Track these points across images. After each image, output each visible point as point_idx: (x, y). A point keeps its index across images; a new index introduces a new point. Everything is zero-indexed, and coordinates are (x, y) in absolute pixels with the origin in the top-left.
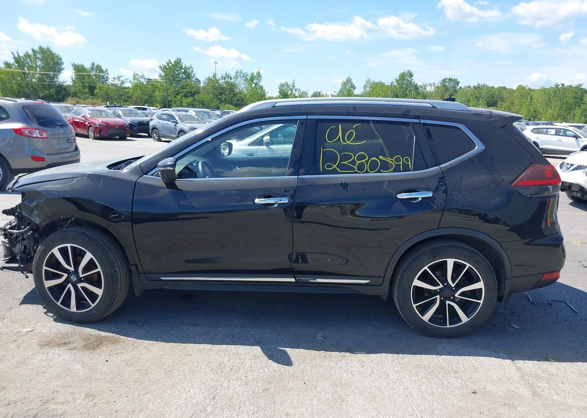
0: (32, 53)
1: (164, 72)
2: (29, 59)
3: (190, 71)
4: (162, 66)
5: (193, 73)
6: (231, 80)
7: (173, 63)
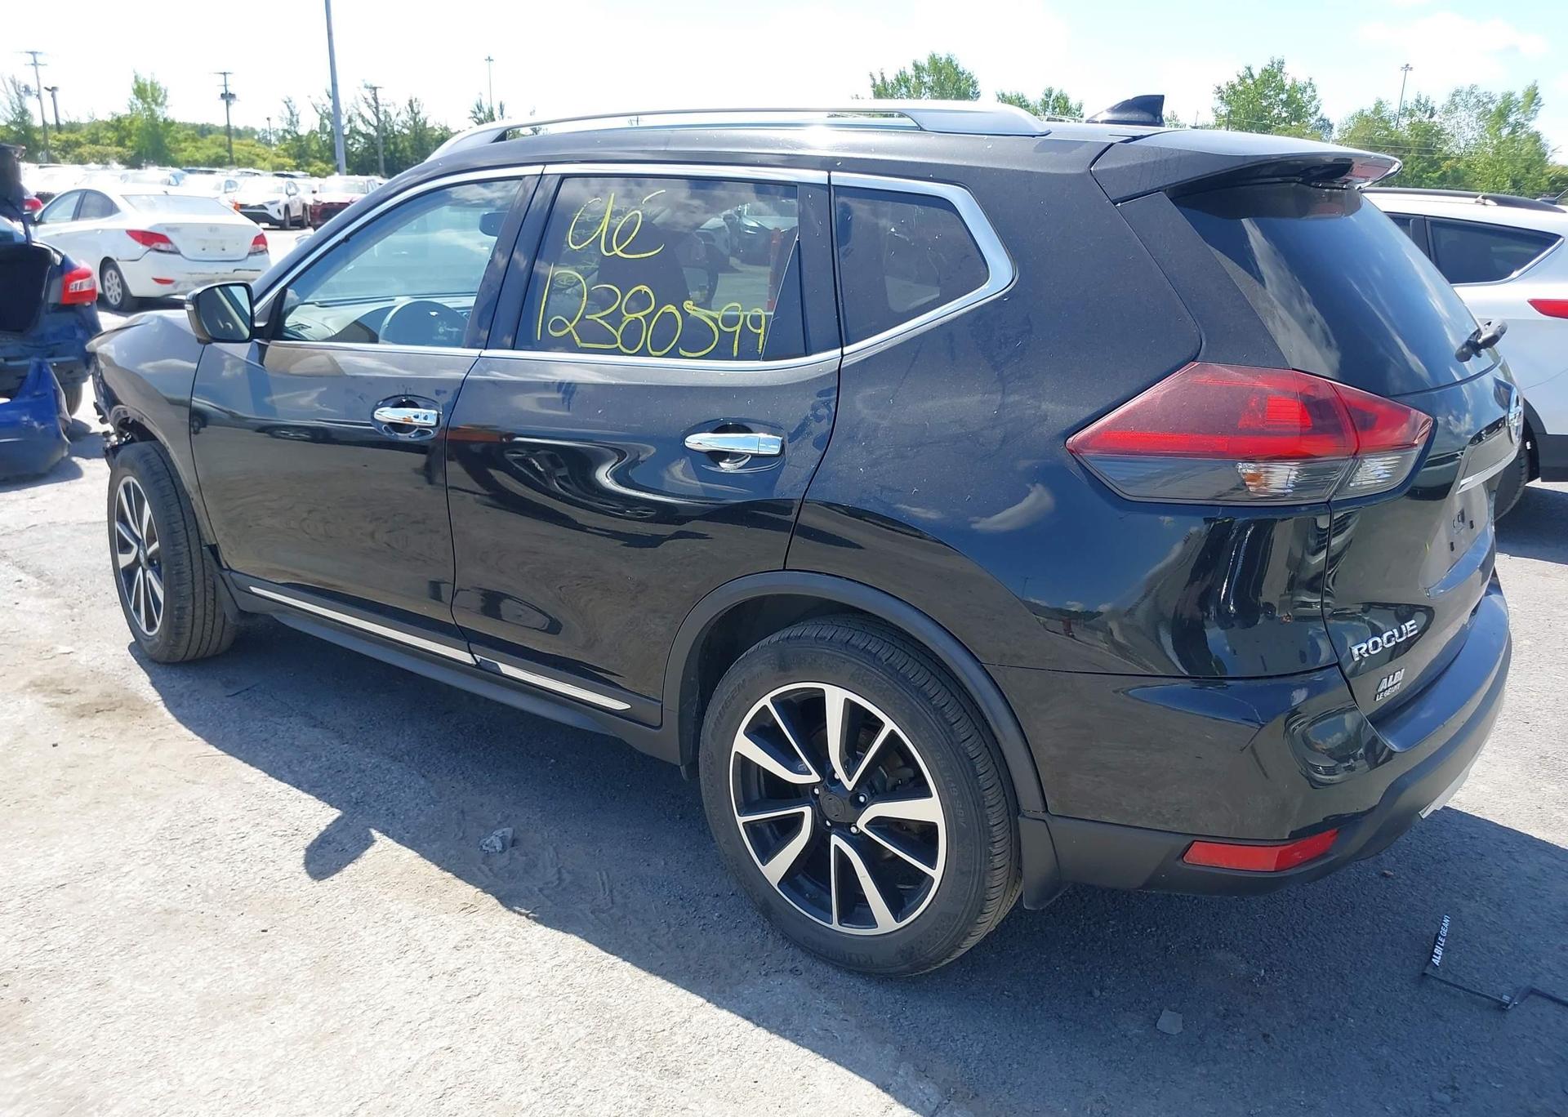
0: (914, 73)
1: (1229, 103)
2: (906, 86)
3: (1306, 98)
5: (1314, 103)
6: (1431, 116)
7: (1257, 76)
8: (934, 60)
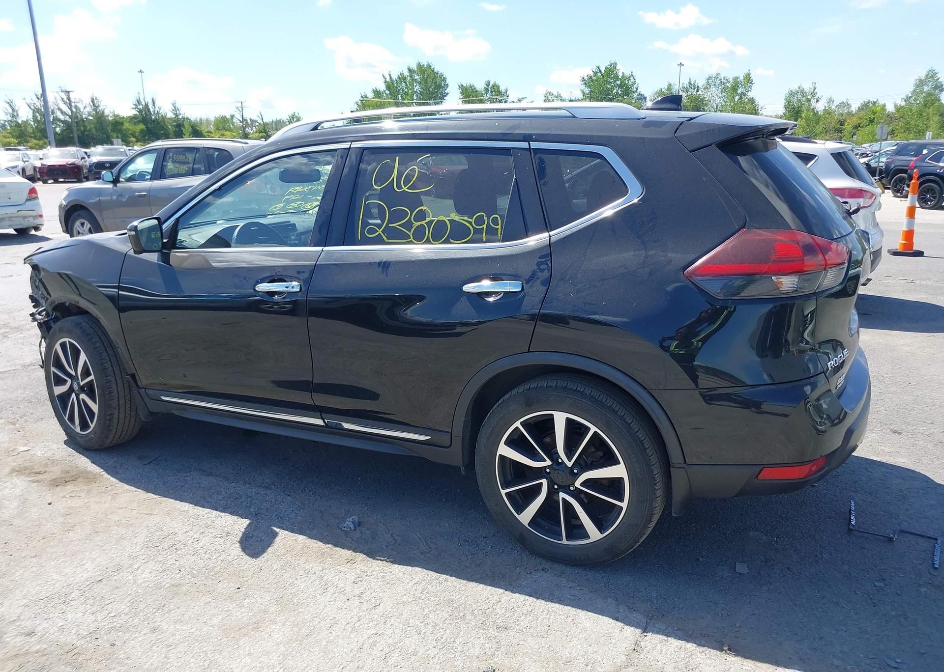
0: (408, 74)
1: (589, 87)
2: (405, 82)
3: (630, 83)
4: (586, 78)
5: (635, 86)
6: (697, 91)
7: (603, 72)
8: (419, 65)
